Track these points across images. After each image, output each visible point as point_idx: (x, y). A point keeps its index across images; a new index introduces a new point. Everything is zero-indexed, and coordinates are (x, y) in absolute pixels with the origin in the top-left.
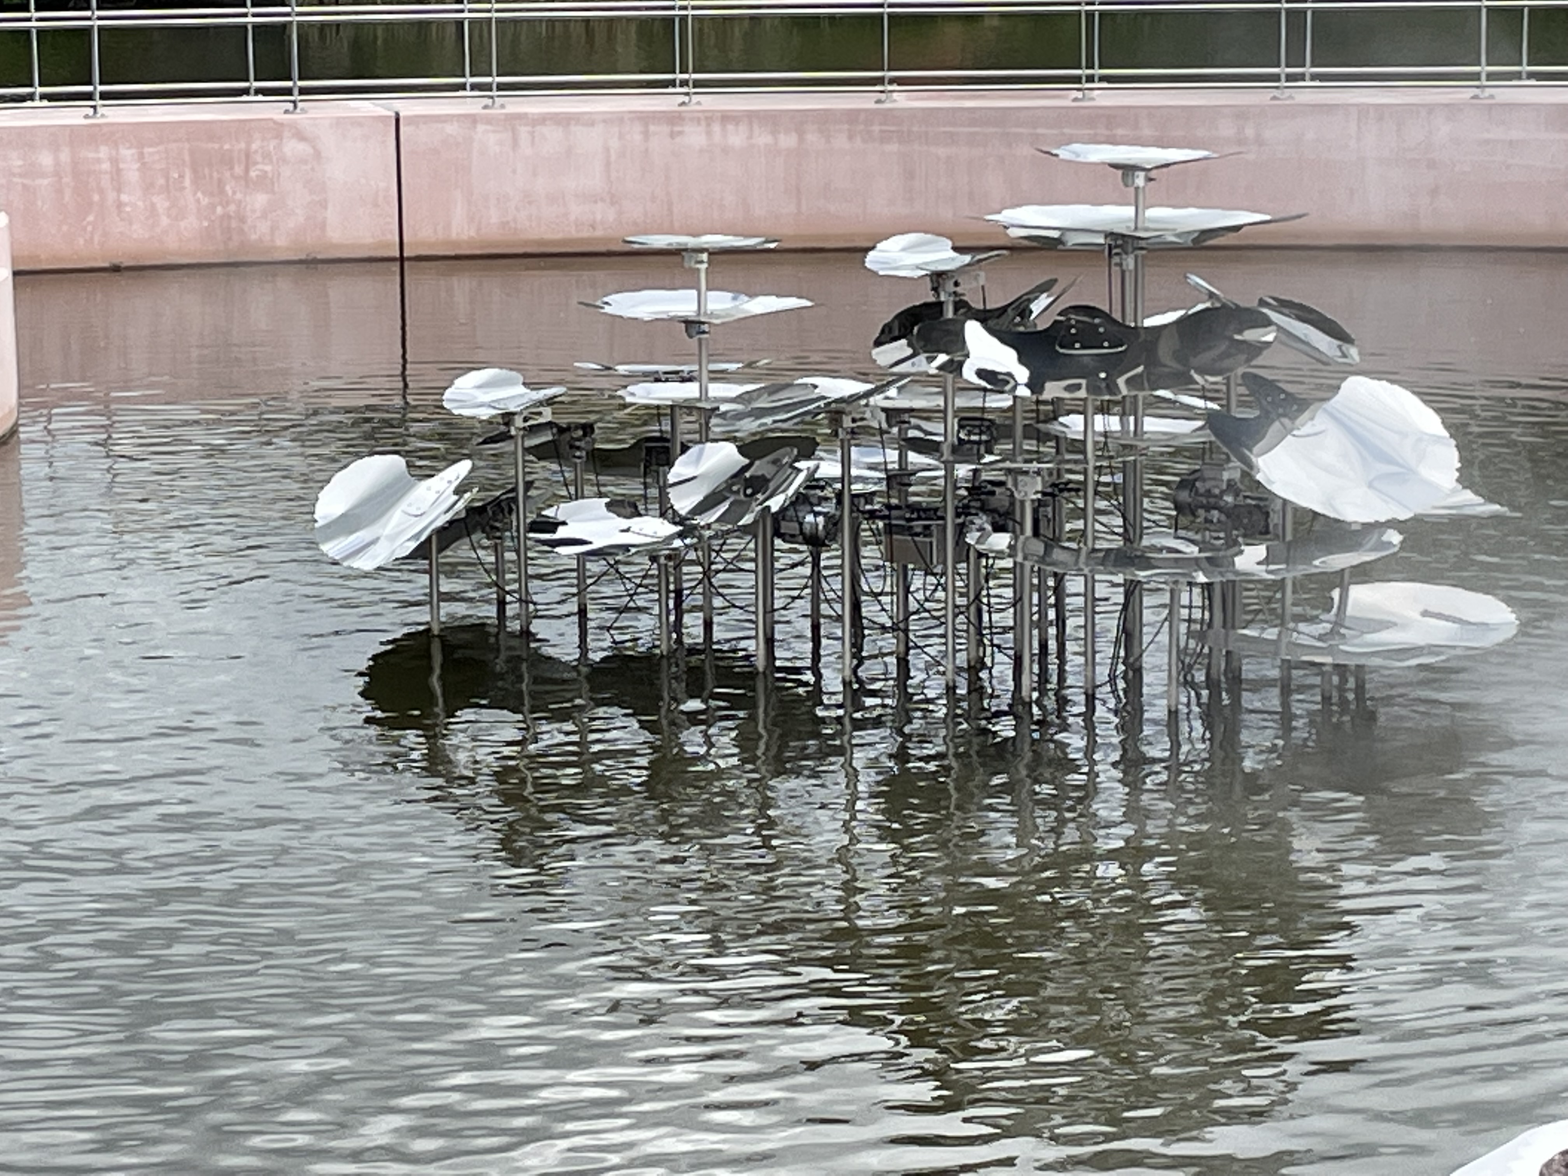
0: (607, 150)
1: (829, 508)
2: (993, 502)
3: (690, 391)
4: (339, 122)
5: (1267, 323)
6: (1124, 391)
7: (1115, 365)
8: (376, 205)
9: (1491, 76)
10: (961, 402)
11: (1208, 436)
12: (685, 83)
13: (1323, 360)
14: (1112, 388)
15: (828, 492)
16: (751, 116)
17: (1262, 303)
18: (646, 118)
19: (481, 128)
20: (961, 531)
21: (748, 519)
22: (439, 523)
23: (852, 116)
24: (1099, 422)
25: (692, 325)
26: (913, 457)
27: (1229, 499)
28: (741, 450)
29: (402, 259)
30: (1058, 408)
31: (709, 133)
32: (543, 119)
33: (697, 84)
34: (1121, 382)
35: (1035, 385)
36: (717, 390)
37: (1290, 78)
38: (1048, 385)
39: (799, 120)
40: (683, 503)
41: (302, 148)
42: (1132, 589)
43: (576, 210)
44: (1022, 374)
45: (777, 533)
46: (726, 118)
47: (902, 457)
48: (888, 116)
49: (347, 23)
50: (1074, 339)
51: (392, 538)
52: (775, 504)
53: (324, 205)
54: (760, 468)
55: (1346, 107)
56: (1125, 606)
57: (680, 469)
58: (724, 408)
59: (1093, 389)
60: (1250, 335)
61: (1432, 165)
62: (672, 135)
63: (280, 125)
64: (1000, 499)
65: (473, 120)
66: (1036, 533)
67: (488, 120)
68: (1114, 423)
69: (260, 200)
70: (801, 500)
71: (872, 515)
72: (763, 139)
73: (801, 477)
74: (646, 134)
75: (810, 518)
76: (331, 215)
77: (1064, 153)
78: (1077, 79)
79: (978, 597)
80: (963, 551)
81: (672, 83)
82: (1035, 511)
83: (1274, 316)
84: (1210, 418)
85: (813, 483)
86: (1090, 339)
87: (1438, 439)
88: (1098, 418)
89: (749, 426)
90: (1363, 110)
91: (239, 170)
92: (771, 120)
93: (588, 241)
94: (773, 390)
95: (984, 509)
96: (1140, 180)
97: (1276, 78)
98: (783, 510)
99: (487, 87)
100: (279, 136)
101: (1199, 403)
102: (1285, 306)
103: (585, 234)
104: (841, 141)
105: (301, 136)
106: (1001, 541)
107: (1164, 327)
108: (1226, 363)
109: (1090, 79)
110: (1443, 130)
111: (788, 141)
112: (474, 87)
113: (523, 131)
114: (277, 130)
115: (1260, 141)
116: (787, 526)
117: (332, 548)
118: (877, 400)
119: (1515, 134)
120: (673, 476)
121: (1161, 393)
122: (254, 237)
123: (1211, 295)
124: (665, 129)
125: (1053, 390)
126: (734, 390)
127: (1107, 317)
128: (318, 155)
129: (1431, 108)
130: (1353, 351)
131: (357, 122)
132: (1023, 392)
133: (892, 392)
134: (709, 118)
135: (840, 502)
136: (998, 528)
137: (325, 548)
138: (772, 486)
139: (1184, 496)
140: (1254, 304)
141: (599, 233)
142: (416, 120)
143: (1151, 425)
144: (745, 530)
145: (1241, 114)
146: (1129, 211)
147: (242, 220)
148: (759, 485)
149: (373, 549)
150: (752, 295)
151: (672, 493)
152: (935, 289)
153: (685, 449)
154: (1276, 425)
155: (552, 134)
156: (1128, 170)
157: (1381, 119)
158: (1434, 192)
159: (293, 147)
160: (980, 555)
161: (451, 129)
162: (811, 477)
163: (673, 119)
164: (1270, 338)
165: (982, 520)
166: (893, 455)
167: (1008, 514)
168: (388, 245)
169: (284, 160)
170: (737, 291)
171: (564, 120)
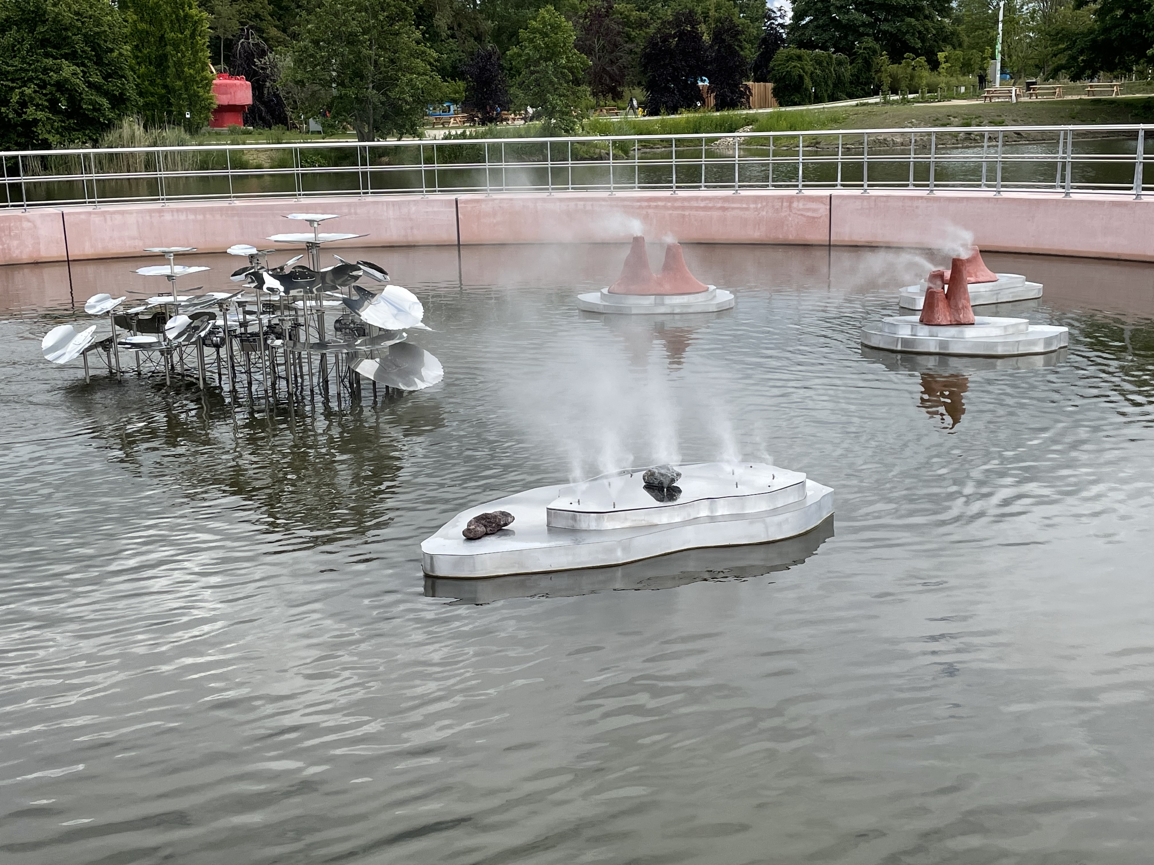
0: (138, 222)
1: (221, 334)
2: (276, 330)
3: (170, 299)
4: (42, 215)
5: (360, 269)
6: (315, 292)
7: (312, 284)
8: (58, 243)
9: (427, 191)
10: (262, 299)
11: (344, 306)
12: (163, 199)
13: (379, 281)
14: (312, 292)
15: (220, 330)
16: (187, 209)
17: (358, 263)
18: (150, 211)
19: (93, 216)
20: (266, 340)
21: (193, 340)
22: (86, 346)
23: (221, 209)
24: (308, 303)
25: (170, 277)
26: (248, 317)
27: (352, 325)
28: (190, 317)
29: (68, 261)
30: (295, 299)
31: (173, 215)
32: (115, 212)
33: (167, 199)
34: (314, 290)
35: (286, 292)
36: (179, 298)
37: (364, 193)
38: (291, 291)
39: (204, 210)
40: (171, 335)
41: (29, 224)
42: (323, 356)
43: (129, 243)
44: (282, 288)
45: (204, 344)
46: (178, 210)
47: (244, 317)
48: (234, 208)
49: (43, 182)
50: (298, 276)
51: (70, 352)
52: (203, 334)
53: (39, 243)
54: (196, 323)
55: (382, 202)
56: (321, 361)
57: (169, 324)
58: (182, 304)
59: (306, 292)
60: (355, 273)
61: (411, 219)
62: (160, 216)
63: (21, 217)
64: (278, 329)
65: (89, 213)
66: (290, 339)
67: (95, 213)
68: (313, 303)
69: (15, 243)
70: (211, 333)
71: (236, 336)
72: (191, 217)
73: (210, 325)
74: (151, 216)
75: (215, 339)
76: (42, 247)
77: (290, 217)
78: (295, 195)
79: (273, 361)
80: (267, 347)
81: (159, 199)
82: (290, 333)
83: (361, 267)
84: (345, 301)
85: (215, 327)
86: (303, 276)
87: (416, 303)
88: (308, 302)
89: (193, 310)
90: (388, 203)
91: (7, 232)
92: (194, 211)
93: (134, 252)
94: (198, 297)
95: (273, 333)
96: (316, 225)
97: (360, 193)
98: (205, 336)
99: (94, 202)
100: (21, 221)
101: (341, 296)
102: (365, 264)
103: (132, 250)
104: (218, 217)
105: (29, 221)
106: (278, 342)
107: (326, 272)
108: (348, 283)
109: (300, 195)
110: (413, 209)
111: (200, 217)
112: (89, 202)
113: (108, 217)
114: (20, 219)
115: (356, 214)
116: (207, 342)
117: (49, 357)
118: (234, 299)
119: (436, 209)
120: (167, 327)
121: (328, 293)
122: (14, 255)
123: (342, 261)
124: (157, 214)
125: (293, 293)
126: (185, 298)
127: (309, 269)
128: (35, 227)
129: (409, 201)
130: (388, 277)
131: (49, 215)
132: (282, 294)
133: (239, 296)
134: (172, 211)
135: (225, 333)
136: (277, 338)
137: (46, 357)
138: (201, 329)
139: (338, 325)
140: (355, 263)
141: (138, 250)
142: (69, 214)
143: (325, 303)
144: (193, 343)
145: (349, 205)
146: (313, 235)
147: (10, 250)
148: (196, 328)
149: (63, 357)
150: (190, 267)
151: (167, 333)
152: (251, 262)
153: (171, 317)
154: (366, 303)
155: (118, 217)
156: (311, 222)
157: (393, 205)
158: (412, 228)
159: (26, 225)
160: (273, 348)
161: (83, 217)
162: (214, 325)
163: (160, 211)
164: (361, 274)
165: (272, 336)
166: (241, 317)
167: (281, 334)
168: (63, 256)
169: (23, 229)
170: (184, 265)
171: (123, 213)
